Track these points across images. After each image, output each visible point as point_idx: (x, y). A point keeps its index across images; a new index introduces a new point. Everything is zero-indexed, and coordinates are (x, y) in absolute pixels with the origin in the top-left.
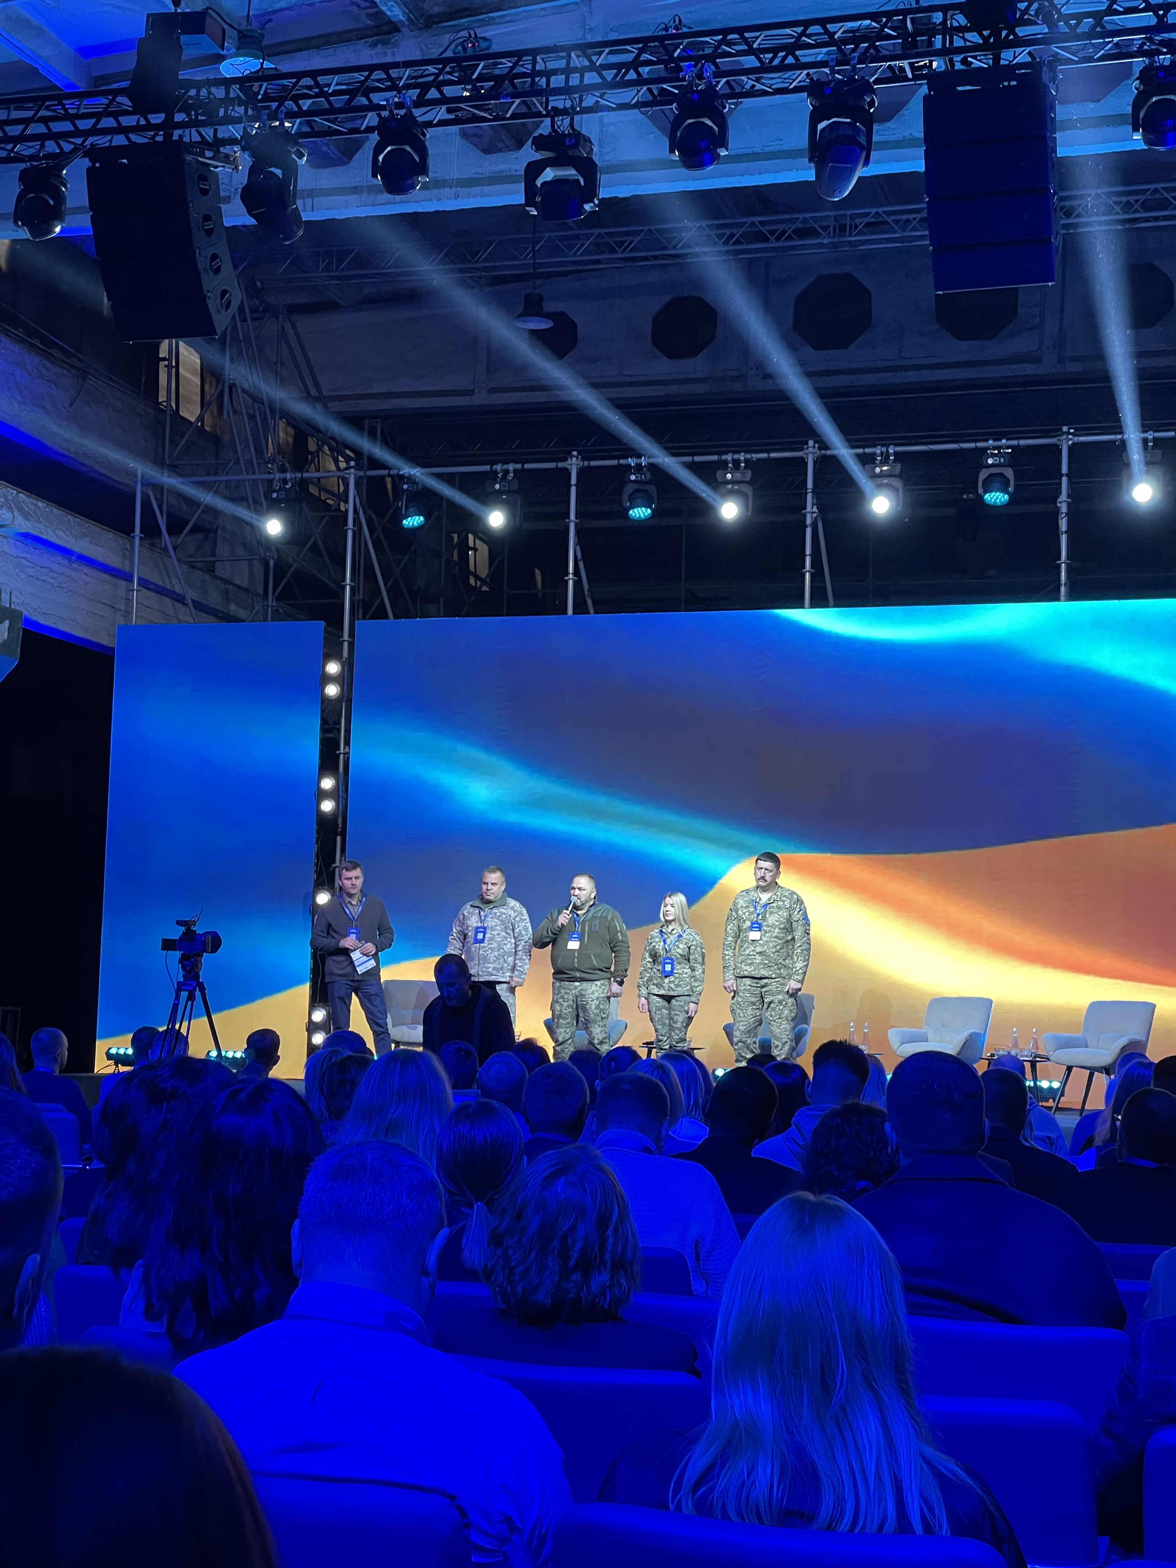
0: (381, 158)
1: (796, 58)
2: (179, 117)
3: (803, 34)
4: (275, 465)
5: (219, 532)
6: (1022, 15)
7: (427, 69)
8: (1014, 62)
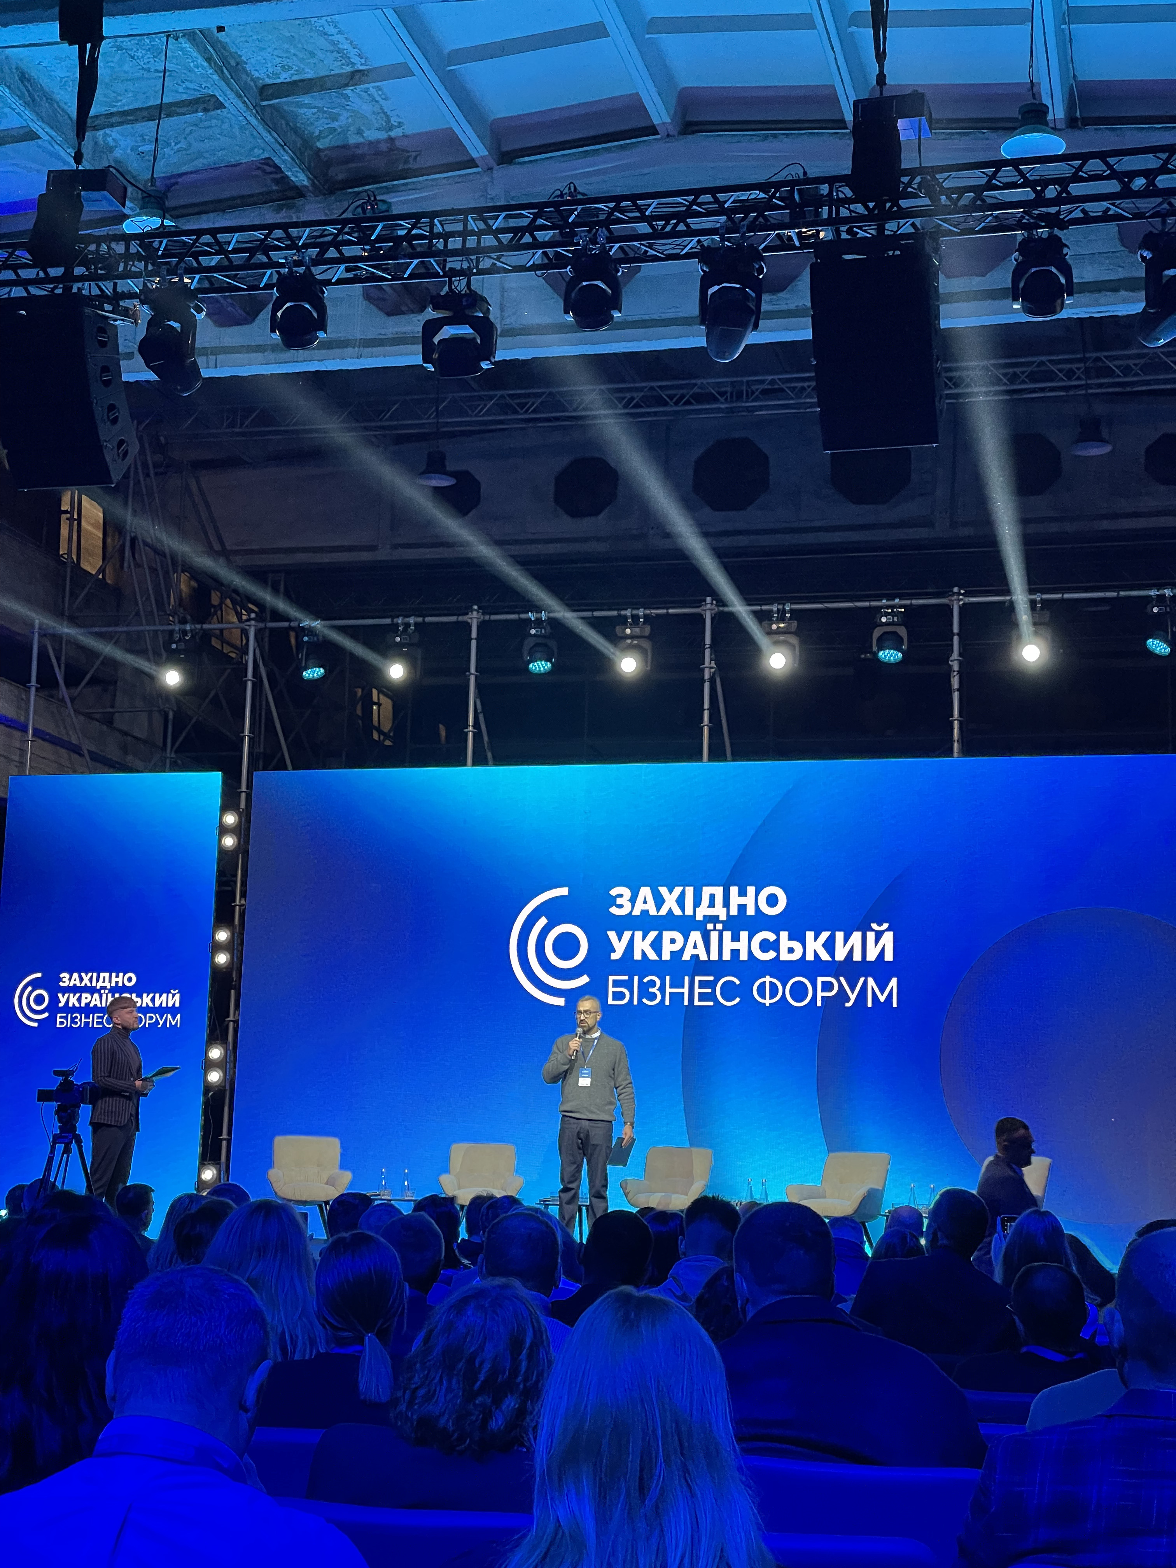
0: (279, 314)
1: (687, 225)
2: (79, 271)
3: (694, 202)
4: (176, 617)
5: (119, 683)
6: (905, 188)
7: (326, 230)
8: (898, 233)
